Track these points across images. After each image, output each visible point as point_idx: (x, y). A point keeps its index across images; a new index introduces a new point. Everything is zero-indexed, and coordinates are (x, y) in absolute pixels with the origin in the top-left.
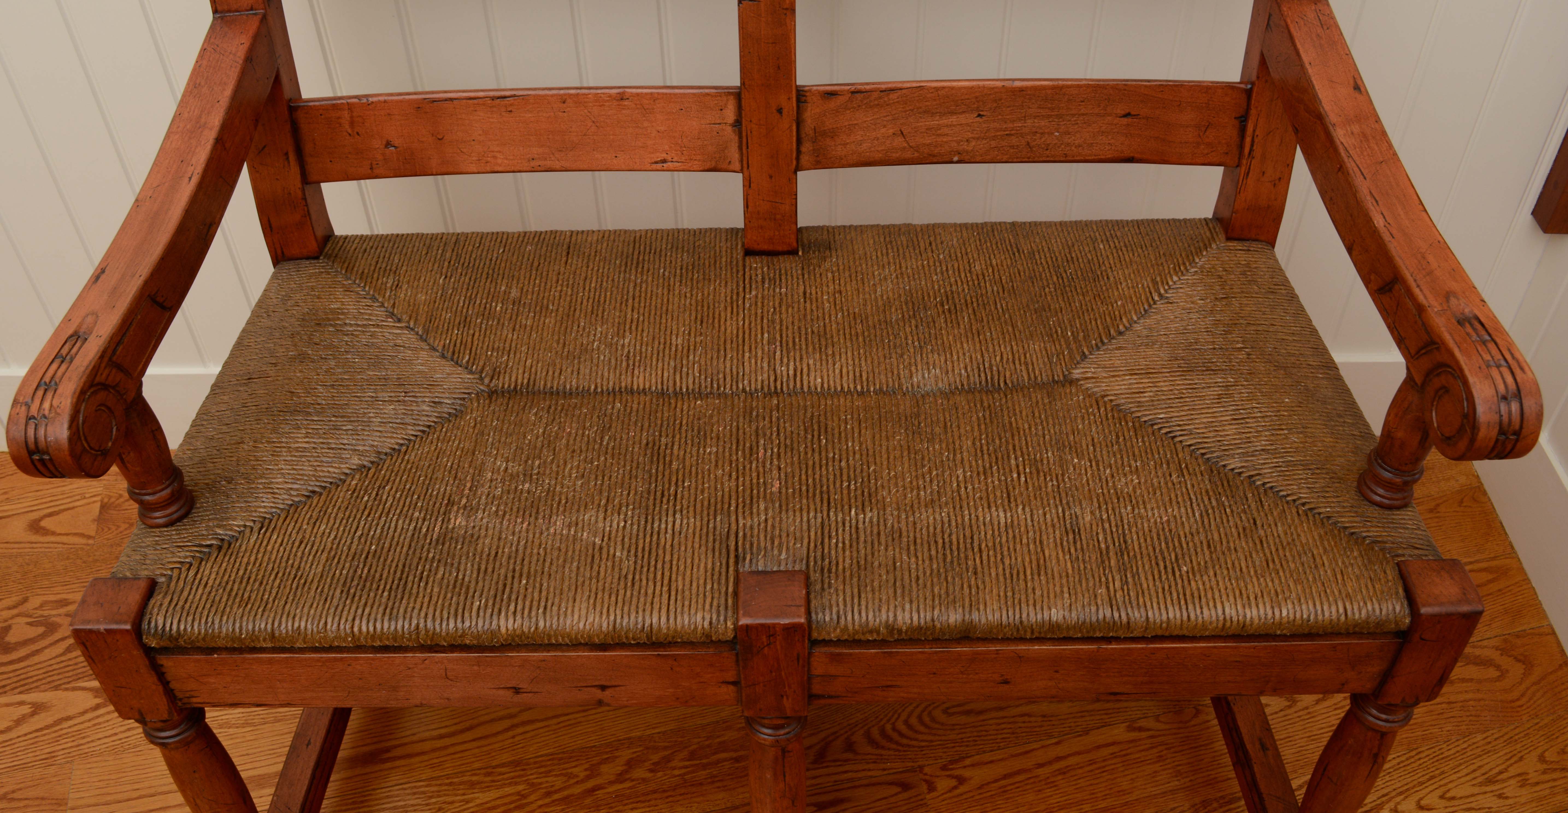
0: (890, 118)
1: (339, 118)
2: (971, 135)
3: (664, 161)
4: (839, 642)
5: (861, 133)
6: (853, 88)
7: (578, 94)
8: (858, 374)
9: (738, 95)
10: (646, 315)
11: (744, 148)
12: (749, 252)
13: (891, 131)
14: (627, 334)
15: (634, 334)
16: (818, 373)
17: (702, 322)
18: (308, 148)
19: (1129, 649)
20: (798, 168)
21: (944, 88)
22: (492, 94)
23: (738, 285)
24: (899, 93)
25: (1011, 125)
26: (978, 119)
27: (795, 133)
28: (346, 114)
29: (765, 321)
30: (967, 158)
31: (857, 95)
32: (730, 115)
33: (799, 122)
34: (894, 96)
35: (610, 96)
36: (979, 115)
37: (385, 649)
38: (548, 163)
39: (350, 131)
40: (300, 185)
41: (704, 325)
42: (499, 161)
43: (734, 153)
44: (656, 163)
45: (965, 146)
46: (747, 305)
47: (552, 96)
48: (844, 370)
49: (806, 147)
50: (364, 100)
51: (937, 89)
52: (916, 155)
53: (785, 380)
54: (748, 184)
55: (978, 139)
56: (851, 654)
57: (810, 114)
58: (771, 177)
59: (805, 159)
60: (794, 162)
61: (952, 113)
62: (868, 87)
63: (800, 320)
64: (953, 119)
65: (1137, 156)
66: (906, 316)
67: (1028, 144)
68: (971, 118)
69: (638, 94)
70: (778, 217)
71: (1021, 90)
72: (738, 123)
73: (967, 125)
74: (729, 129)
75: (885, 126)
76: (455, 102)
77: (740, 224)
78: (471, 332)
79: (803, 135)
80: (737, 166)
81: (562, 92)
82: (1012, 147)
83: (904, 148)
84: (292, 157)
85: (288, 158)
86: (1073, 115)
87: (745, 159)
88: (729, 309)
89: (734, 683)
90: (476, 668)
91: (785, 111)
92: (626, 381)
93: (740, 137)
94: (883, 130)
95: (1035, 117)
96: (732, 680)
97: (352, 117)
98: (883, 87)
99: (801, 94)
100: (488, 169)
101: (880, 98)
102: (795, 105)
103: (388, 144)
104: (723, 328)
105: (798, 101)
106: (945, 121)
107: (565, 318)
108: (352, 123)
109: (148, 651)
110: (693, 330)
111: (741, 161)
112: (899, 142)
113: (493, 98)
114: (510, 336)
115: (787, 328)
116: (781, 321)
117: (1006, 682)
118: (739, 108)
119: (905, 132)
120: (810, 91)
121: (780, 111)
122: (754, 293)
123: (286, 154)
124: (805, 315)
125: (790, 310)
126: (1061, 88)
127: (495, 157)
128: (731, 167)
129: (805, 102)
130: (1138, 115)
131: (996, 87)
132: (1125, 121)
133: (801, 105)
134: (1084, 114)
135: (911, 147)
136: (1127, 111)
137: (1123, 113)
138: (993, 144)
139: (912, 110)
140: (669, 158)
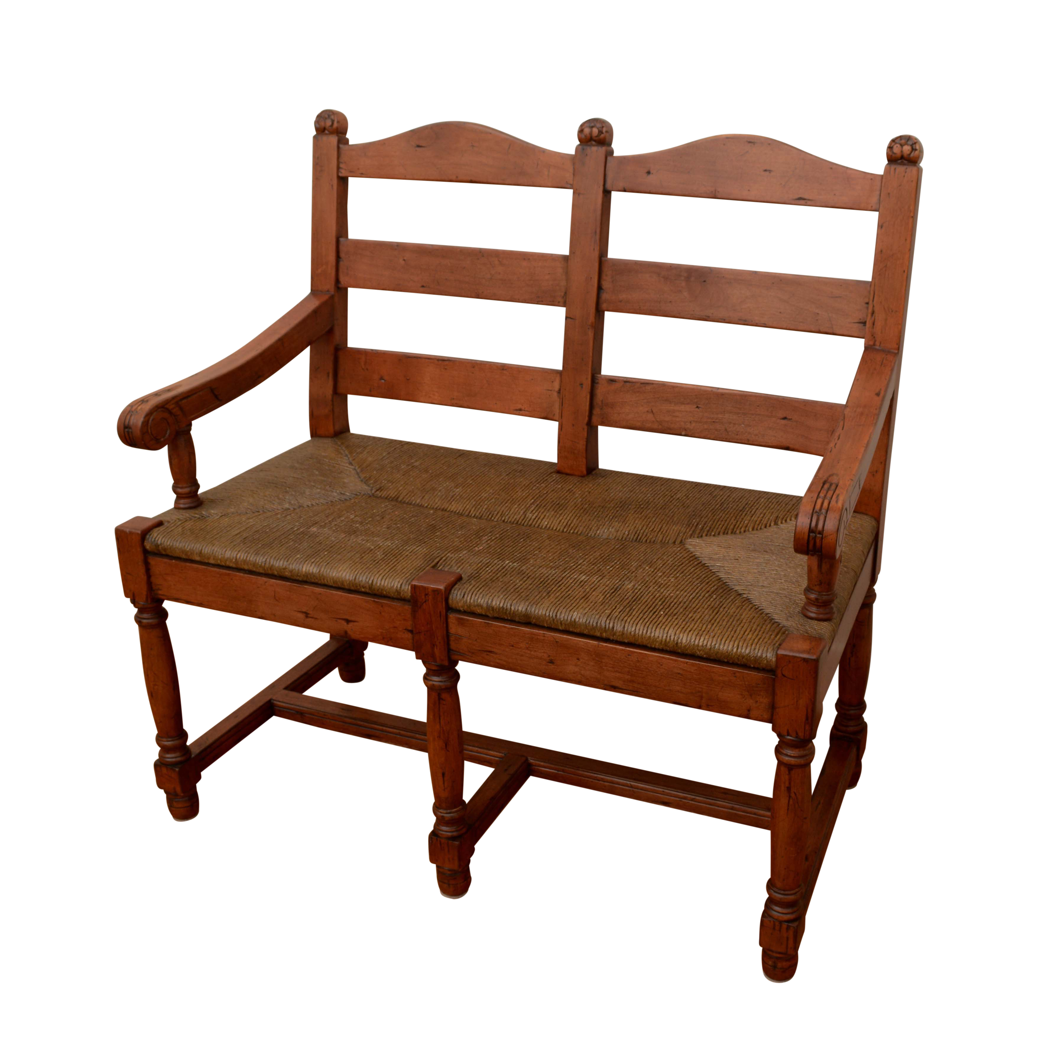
0: (645, 401)
1: (360, 359)
2: (692, 419)
3: (521, 409)
4: (465, 613)
5: (629, 408)
6: (626, 380)
7: (481, 365)
8: (569, 524)
9: (560, 375)
11: (561, 405)
12: (558, 472)
13: (647, 409)
16: (548, 520)
18: (341, 373)
19: (615, 648)
21: (677, 387)
22: (437, 357)
24: (651, 386)
25: (716, 416)
26: (697, 409)
27: (589, 401)
28: (363, 358)
30: (690, 434)
31: (628, 383)
32: (556, 386)
33: (592, 395)
34: (648, 388)
35: (497, 368)
36: (697, 407)
37: (251, 572)
38: (460, 402)
39: (363, 367)
40: (331, 393)
41: (504, 492)
43: (556, 409)
44: (516, 410)
45: (688, 426)
46: (534, 488)
47: (468, 363)
48: (563, 521)
52: (660, 427)
53: (528, 519)
54: (559, 428)
55: (696, 422)
56: (468, 620)
58: (573, 425)
59: (595, 419)
60: (587, 418)
61: (683, 403)
62: (634, 380)
64: (682, 407)
65: (791, 446)
66: (616, 507)
67: (726, 430)
68: (692, 408)
69: (511, 368)
70: (575, 452)
71: (722, 394)
72: (559, 392)
73: (690, 412)
74: (555, 394)
75: (642, 406)
80: (557, 416)
81: (474, 362)
82: (716, 430)
83: (653, 421)
84: (331, 375)
85: (328, 376)
86: (753, 414)
87: (561, 413)
88: (523, 488)
89: (411, 631)
90: (288, 592)
91: (584, 386)
92: (445, 505)
93: (560, 399)
94: (641, 408)
95: (730, 413)
96: (410, 629)
97: (366, 359)
98: (643, 381)
99: (596, 379)
101: (639, 388)
102: (589, 382)
103: (381, 378)
106: (677, 408)
108: (365, 363)
109: (146, 552)
111: (559, 414)
112: (650, 416)
113: (438, 360)
116: (546, 497)
117: (551, 662)
118: (561, 383)
119: (654, 411)
120: (601, 377)
121: (580, 385)
123: (328, 374)
125: (555, 494)
126: (745, 396)
127: (434, 395)
128: (555, 418)
129: (598, 383)
130: (791, 419)
131: (708, 391)
132: (783, 422)
133: (595, 385)
134: (759, 415)
135: (657, 421)
136: (785, 416)
137: (782, 416)
138: (706, 426)
139: (658, 398)
140: (523, 409)
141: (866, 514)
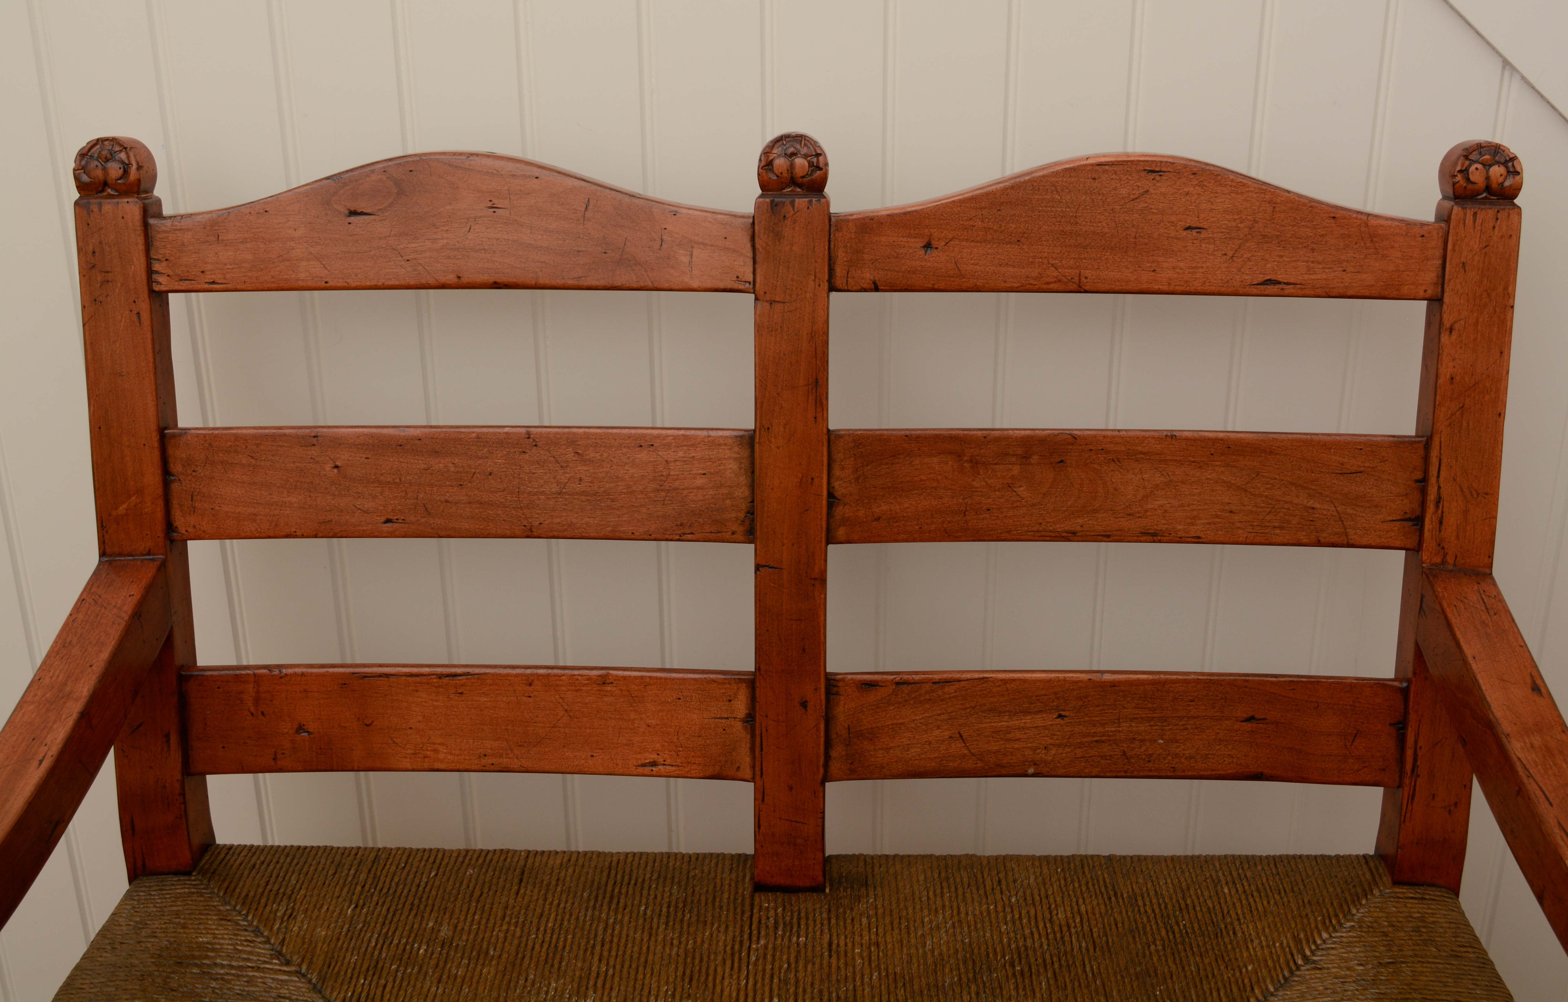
0: (944, 717)
1: (242, 692)
2: (1050, 741)
3: (654, 764)
5: (909, 735)
6: (898, 678)
7: (548, 675)
9: (751, 682)
10: (618, 967)
11: (757, 750)
12: (759, 887)
13: (947, 733)
14: (591, 992)
15: (599, 992)
17: (691, 980)
18: (196, 729)
20: (826, 779)
21: (1014, 680)
22: (439, 670)
23: (742, 931)
24: (958, 685)
25: (1101, 729)
26: (1059, 721)
27: (822, 734)
28: (250, 688)
29: (776, 981)
30: (1045, 770)
31: (904, 687)
32: (741, 707)
33: (828, 720)
34: (950, 689)
35: (589, 678)
36: (1060, 716)
38: (504, 761)
39: (252, 709)
40: (179, 777)
41: (694, 982)
42: (441, 756)
43: (744, 757)
44: (644, 765)
45: (1042, 755)
46: (753, 959)
47: (516, 676)
49: (838, 751)
50: (276, 672)
51: (1005, 681)
52: (980, 764)
54: (761, 797)
55: (1059, 746)
57: (843, 709)
58: (791, 789)
59: (835, 767)
60: (822, 771)
61: (1026, 712)
62: (917, 677)
63: (822, 981)
64: (1027, 720)
65: (1267, 772)
66: (965, 979)
67: (1124, 753)
68: (1049, 719)
69: (625, 678)
70: (799, 841)
71: (1113, 684)
72: (750, 719)
73: (1045, 728)
74: (739, 725)
75: (938, 727)
76: (392, 679)
77: (749, 849)
78: (383, 982)
79: (834, 736)
80: (748, 773)
81: (529, 671)
82: (1105, 758)
83: (964, 756)
84: (174, 739)
85: (168, 741)
86: (1181, 718)
87: (758, 764)
88: (728, 963)
91: (810, 705)
93: (753, 736)
94: (937, 732)
95: (1132, 720)
97: (258, 692)
98: (937, 677)
99: (832, 684)
100: (426, 766)
101: (933, 691)
102: (823, 697)
103: (300, 729)
104: (718, 989)
105: (828, 692)
106: (1015, 722)
107: (509, 968)
108: (257, 700)
110: (679, 990)
111: (753, 767)
112: (957, 747)
113: (441, 676)
114: (434, 989)
115: (804, 991)
116: (797, 981)
118: (753, 699)
119: (965, 735)
120: (843, 680)
121: (804, 704)
122: (762, 942)
123: (167, 736)
124: (829, 975)
125: (810, 966)
126: (1165, 683)
127: (436, 751)
128: (740, 774)
129: (837, 694)
130: (1265, 719)
131: (1081, 681)
132: (1248, 726)
133: (832, 697)
134: (1194, 717)
135: (973, 754)
136: (1250, 714)
137: (1245, 716)
138: (1079, 752)
139: (974, 708)
140: (661, 761)
141: (1433, 885)
